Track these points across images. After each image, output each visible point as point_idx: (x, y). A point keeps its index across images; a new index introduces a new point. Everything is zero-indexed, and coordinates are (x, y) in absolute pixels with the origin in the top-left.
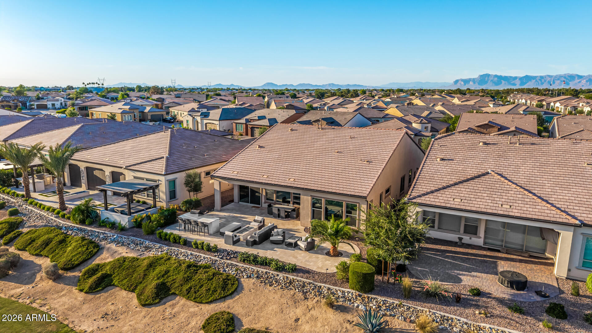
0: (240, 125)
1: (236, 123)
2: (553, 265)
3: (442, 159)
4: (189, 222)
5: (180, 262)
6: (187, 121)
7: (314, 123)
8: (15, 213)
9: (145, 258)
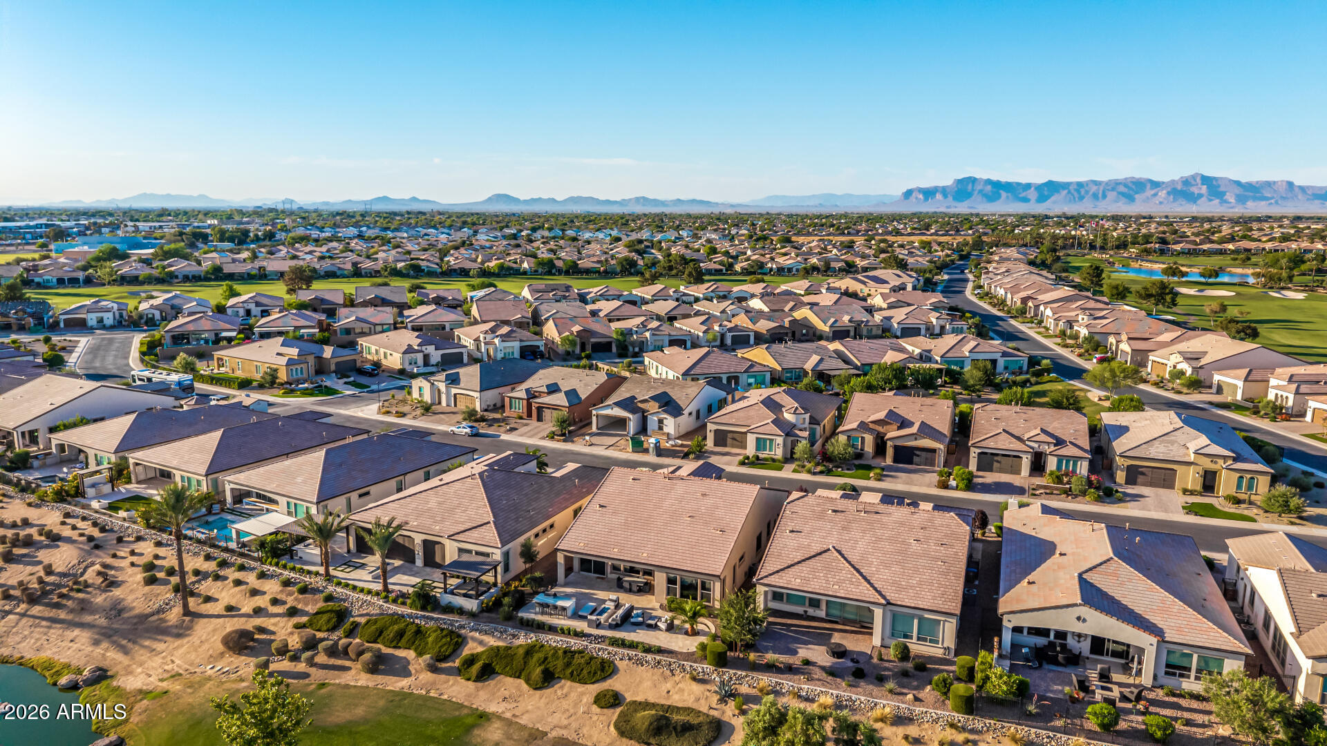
0: (517, 401)
1: (510, 398)
2: (871, 634)
3: (792, 531)
4: (548, 606)
5: (556, 649)
6: (420, 388)
7: (640, 405)
8: (329, 598)
9: (518, 647)
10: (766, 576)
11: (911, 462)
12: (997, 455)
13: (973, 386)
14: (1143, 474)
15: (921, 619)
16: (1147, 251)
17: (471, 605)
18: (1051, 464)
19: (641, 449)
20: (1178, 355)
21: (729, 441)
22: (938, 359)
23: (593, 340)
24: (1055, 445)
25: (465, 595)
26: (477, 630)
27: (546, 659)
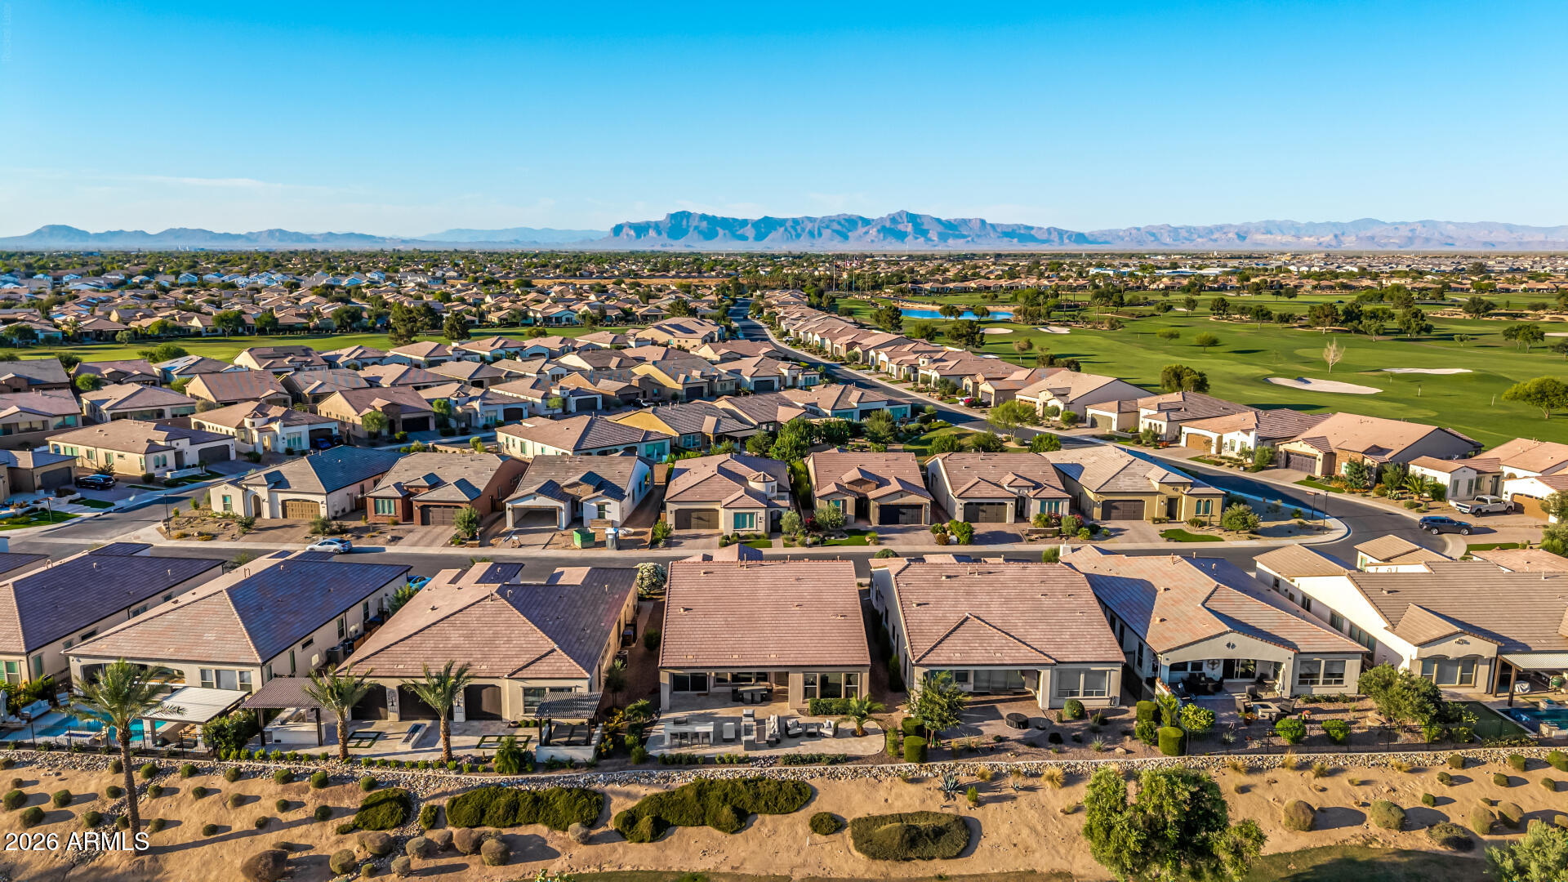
0: (386, 501)
1: (375, 498)
2: (1034, 698)
3: (918, 605)
4: (684, 736)
5: (734, 783)
6: (224, 498)
7: (567, 490)
8: (372, 784)
9: (683, 789)
10: (924, 656)
11: (897, 522)
12: (982, 504)
13: (884, 437)
14: (1116, 508)
15: (1088, 672)
16: (902, 291)
17: (585, 754)
18: (1034, 508)
19: (592, 544)
20: (1048, 393)
21: (694, 521)
22: (829, 412)
23: (403, 416)
24: (1034, 489)
25: (568, 744)
26: (614, 781)
27: (726, 795)
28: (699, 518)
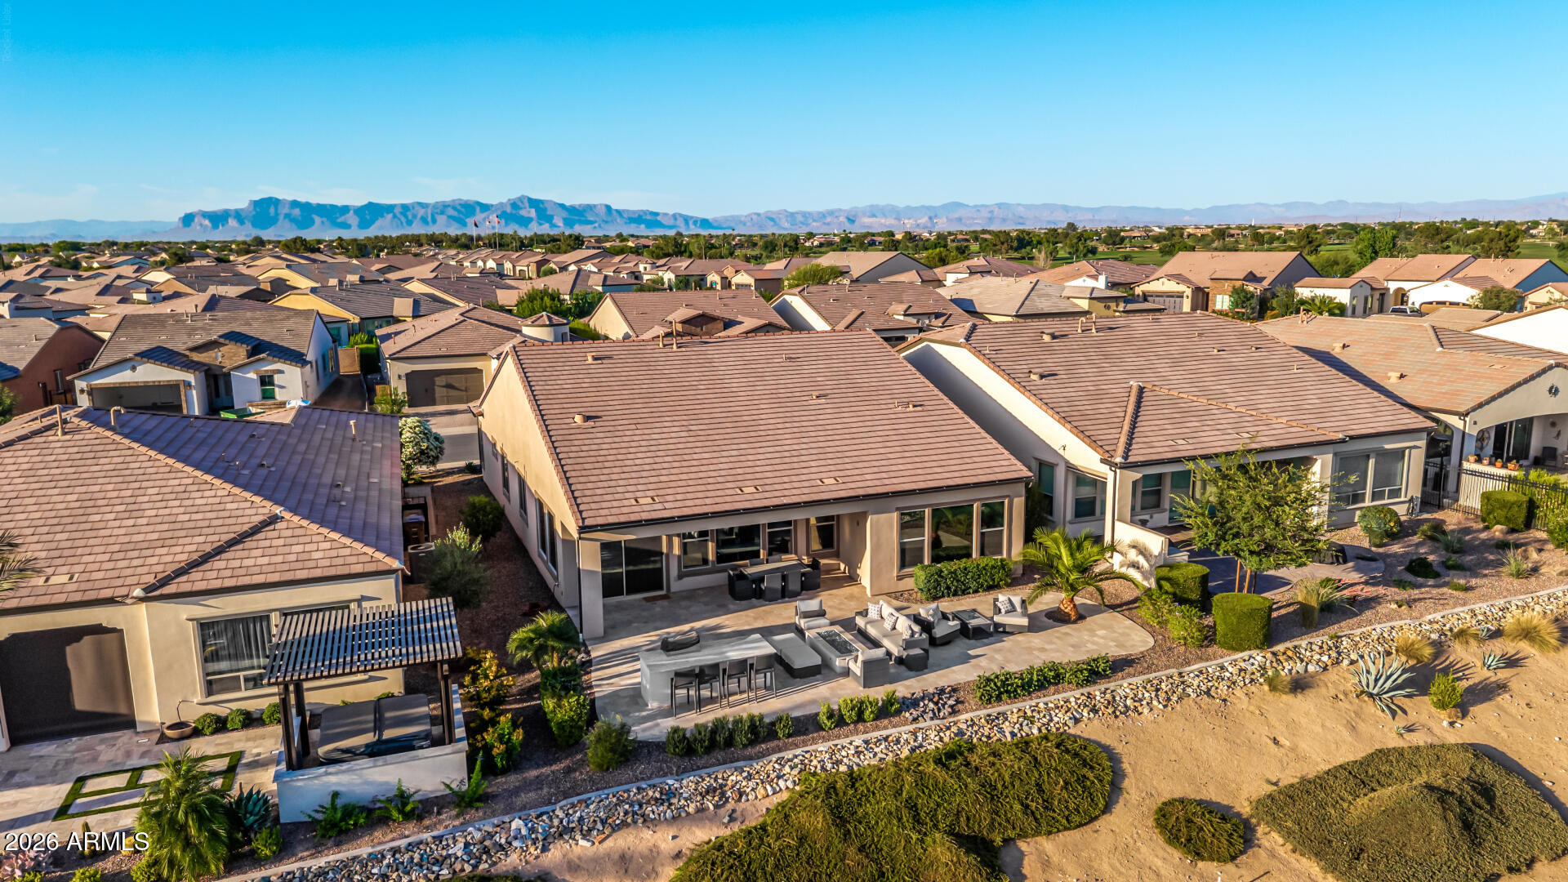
7: (196, 357)
15: (1379, 455)
21: (439, 392)
26: (564, 832)
27: (913, 807)
28: (449, 386)
